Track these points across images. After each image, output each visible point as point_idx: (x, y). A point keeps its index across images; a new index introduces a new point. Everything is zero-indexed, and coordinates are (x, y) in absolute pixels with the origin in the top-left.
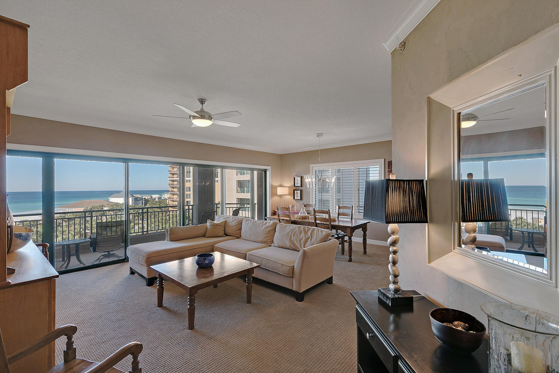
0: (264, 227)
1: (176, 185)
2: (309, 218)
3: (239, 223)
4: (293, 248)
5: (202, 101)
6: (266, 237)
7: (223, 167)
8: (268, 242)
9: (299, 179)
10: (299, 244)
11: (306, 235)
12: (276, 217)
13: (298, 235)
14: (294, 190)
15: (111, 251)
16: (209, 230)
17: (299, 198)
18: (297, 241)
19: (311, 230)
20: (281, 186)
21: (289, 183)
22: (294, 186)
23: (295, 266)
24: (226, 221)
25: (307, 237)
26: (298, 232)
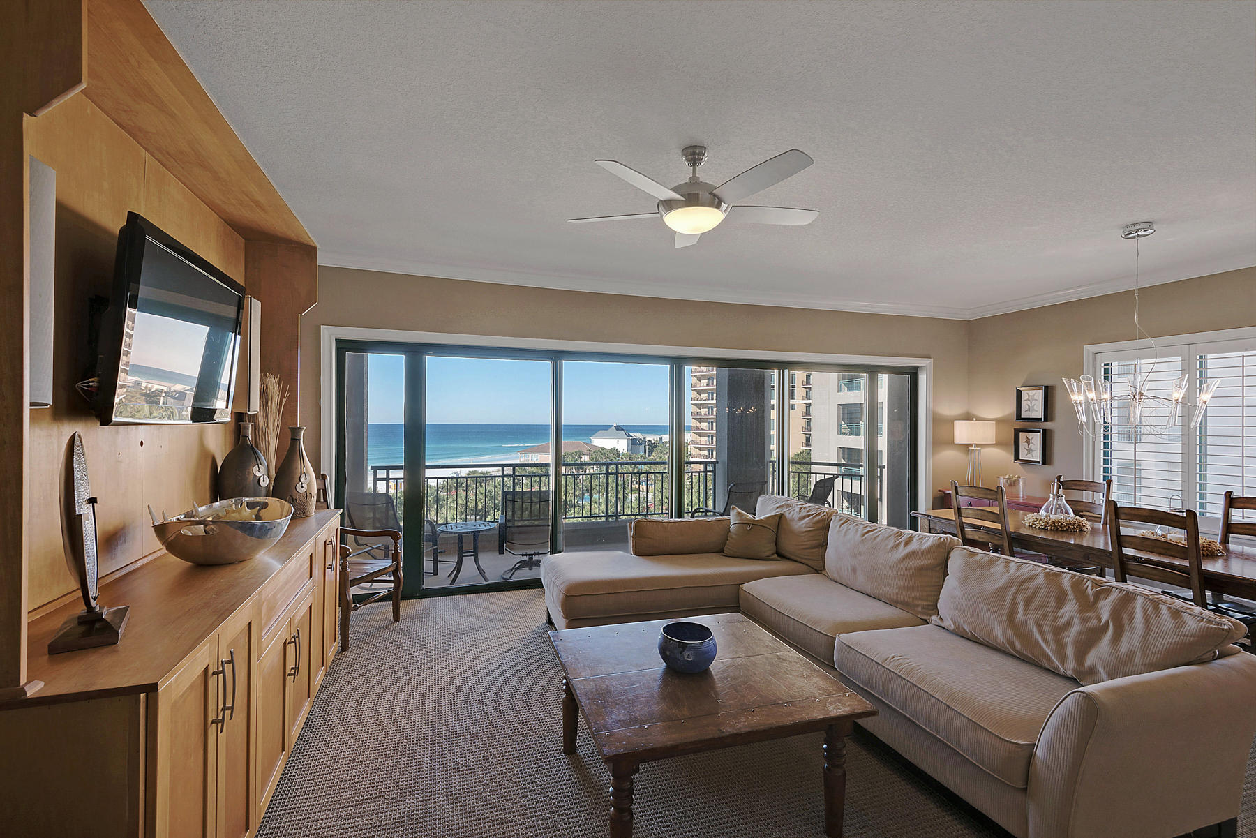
0: (902, 551)
1: (705, 415)
2: (1082, 530)
3: (820, 525)
4: (1025, 652)
5: (694, 154)
6: (908, 588)
7: (783, 365)
8: (918, 606)
9: (1038, 395)
10: (1053, 646)
11: (1088, 614)
12: (949, 514)
13: (1046, 606)
14: (1017, 432)
15: (535, 555)
16: (734, 536)
17: (1037, 456)
18: (1041, 632)
19: (1114, 596)
20: (968, 417)
21: (998, 408)
22: (1019, 417)
23: (1040, 752)
24: (782, 514)
25: (1094, 623)
26: (1048, 595)
